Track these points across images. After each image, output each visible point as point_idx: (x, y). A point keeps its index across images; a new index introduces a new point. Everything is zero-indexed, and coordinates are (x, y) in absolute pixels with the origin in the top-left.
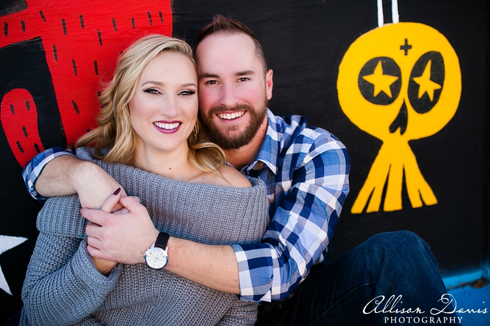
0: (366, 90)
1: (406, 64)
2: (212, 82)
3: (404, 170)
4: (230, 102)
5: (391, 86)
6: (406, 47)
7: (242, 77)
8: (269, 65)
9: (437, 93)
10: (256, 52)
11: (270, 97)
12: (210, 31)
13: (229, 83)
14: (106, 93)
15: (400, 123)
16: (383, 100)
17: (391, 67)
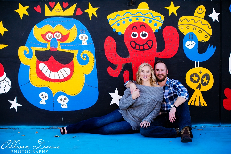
0: (192, 80)
1: (201, 76)
2: (158, 71)
3: (200, 97)
4: (160, 73)
5: (197, 79)
6: (201, 72)
7: (162, 70)
8: (167, 69)
9: (208, 82)
10: (165, 66)
11: (167, 74)
12: (158, 63)
13: (160, 71)
14: (137, 73)
15: (199, 87)
16: (195, 82)
17: (197, 76)
